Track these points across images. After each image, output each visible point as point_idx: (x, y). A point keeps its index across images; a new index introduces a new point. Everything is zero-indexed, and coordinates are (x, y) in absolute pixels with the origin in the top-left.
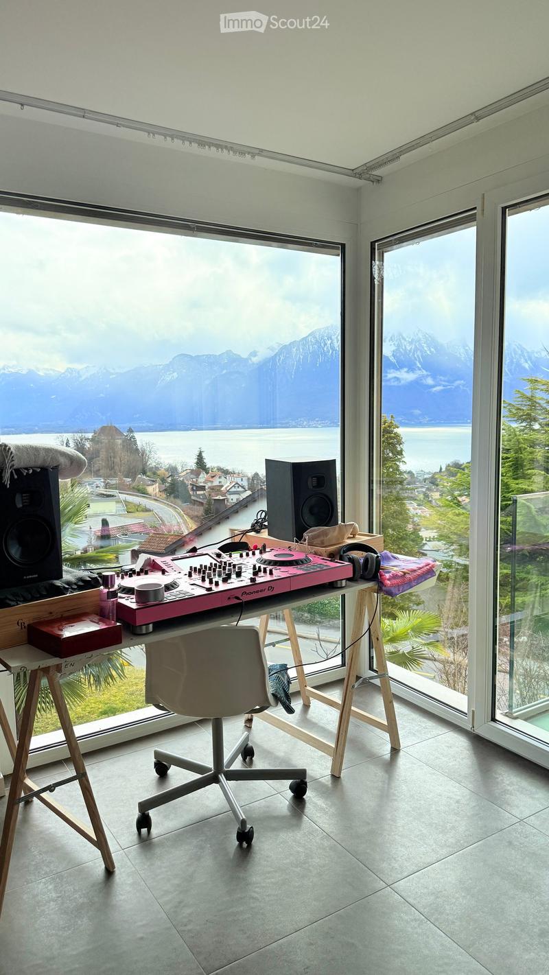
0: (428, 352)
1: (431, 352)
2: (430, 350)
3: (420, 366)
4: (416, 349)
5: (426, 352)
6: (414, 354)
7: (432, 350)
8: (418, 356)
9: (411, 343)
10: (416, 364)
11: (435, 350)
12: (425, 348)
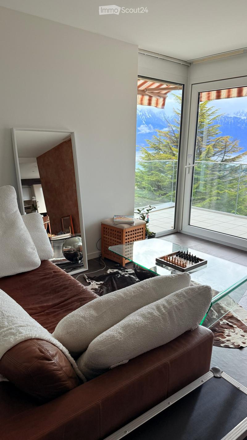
0: (148, 116)
1: (149, 116)
2: (149, 115)
3: (144, 123)
4: (143, 115)
5: (147, 116)
6: (142, 117)
7: (150, 115)
8: (144, 118)
9: (140, 112)
10: (142, 122)
11: (151, 115)
12: (147, 115)
